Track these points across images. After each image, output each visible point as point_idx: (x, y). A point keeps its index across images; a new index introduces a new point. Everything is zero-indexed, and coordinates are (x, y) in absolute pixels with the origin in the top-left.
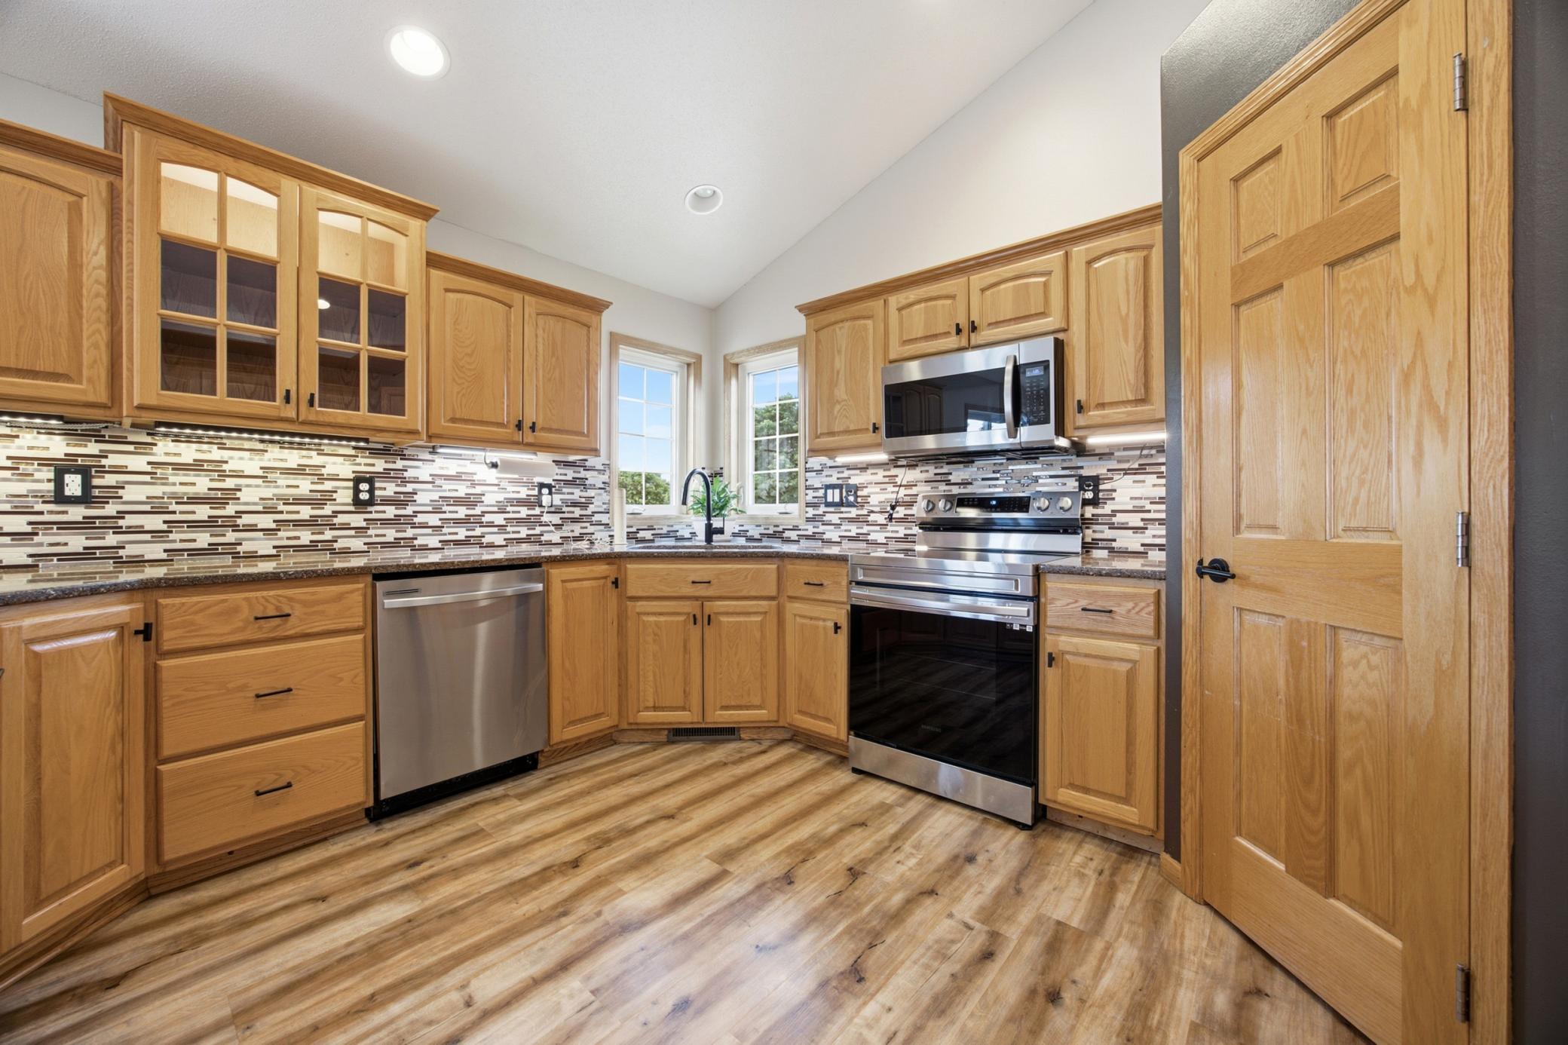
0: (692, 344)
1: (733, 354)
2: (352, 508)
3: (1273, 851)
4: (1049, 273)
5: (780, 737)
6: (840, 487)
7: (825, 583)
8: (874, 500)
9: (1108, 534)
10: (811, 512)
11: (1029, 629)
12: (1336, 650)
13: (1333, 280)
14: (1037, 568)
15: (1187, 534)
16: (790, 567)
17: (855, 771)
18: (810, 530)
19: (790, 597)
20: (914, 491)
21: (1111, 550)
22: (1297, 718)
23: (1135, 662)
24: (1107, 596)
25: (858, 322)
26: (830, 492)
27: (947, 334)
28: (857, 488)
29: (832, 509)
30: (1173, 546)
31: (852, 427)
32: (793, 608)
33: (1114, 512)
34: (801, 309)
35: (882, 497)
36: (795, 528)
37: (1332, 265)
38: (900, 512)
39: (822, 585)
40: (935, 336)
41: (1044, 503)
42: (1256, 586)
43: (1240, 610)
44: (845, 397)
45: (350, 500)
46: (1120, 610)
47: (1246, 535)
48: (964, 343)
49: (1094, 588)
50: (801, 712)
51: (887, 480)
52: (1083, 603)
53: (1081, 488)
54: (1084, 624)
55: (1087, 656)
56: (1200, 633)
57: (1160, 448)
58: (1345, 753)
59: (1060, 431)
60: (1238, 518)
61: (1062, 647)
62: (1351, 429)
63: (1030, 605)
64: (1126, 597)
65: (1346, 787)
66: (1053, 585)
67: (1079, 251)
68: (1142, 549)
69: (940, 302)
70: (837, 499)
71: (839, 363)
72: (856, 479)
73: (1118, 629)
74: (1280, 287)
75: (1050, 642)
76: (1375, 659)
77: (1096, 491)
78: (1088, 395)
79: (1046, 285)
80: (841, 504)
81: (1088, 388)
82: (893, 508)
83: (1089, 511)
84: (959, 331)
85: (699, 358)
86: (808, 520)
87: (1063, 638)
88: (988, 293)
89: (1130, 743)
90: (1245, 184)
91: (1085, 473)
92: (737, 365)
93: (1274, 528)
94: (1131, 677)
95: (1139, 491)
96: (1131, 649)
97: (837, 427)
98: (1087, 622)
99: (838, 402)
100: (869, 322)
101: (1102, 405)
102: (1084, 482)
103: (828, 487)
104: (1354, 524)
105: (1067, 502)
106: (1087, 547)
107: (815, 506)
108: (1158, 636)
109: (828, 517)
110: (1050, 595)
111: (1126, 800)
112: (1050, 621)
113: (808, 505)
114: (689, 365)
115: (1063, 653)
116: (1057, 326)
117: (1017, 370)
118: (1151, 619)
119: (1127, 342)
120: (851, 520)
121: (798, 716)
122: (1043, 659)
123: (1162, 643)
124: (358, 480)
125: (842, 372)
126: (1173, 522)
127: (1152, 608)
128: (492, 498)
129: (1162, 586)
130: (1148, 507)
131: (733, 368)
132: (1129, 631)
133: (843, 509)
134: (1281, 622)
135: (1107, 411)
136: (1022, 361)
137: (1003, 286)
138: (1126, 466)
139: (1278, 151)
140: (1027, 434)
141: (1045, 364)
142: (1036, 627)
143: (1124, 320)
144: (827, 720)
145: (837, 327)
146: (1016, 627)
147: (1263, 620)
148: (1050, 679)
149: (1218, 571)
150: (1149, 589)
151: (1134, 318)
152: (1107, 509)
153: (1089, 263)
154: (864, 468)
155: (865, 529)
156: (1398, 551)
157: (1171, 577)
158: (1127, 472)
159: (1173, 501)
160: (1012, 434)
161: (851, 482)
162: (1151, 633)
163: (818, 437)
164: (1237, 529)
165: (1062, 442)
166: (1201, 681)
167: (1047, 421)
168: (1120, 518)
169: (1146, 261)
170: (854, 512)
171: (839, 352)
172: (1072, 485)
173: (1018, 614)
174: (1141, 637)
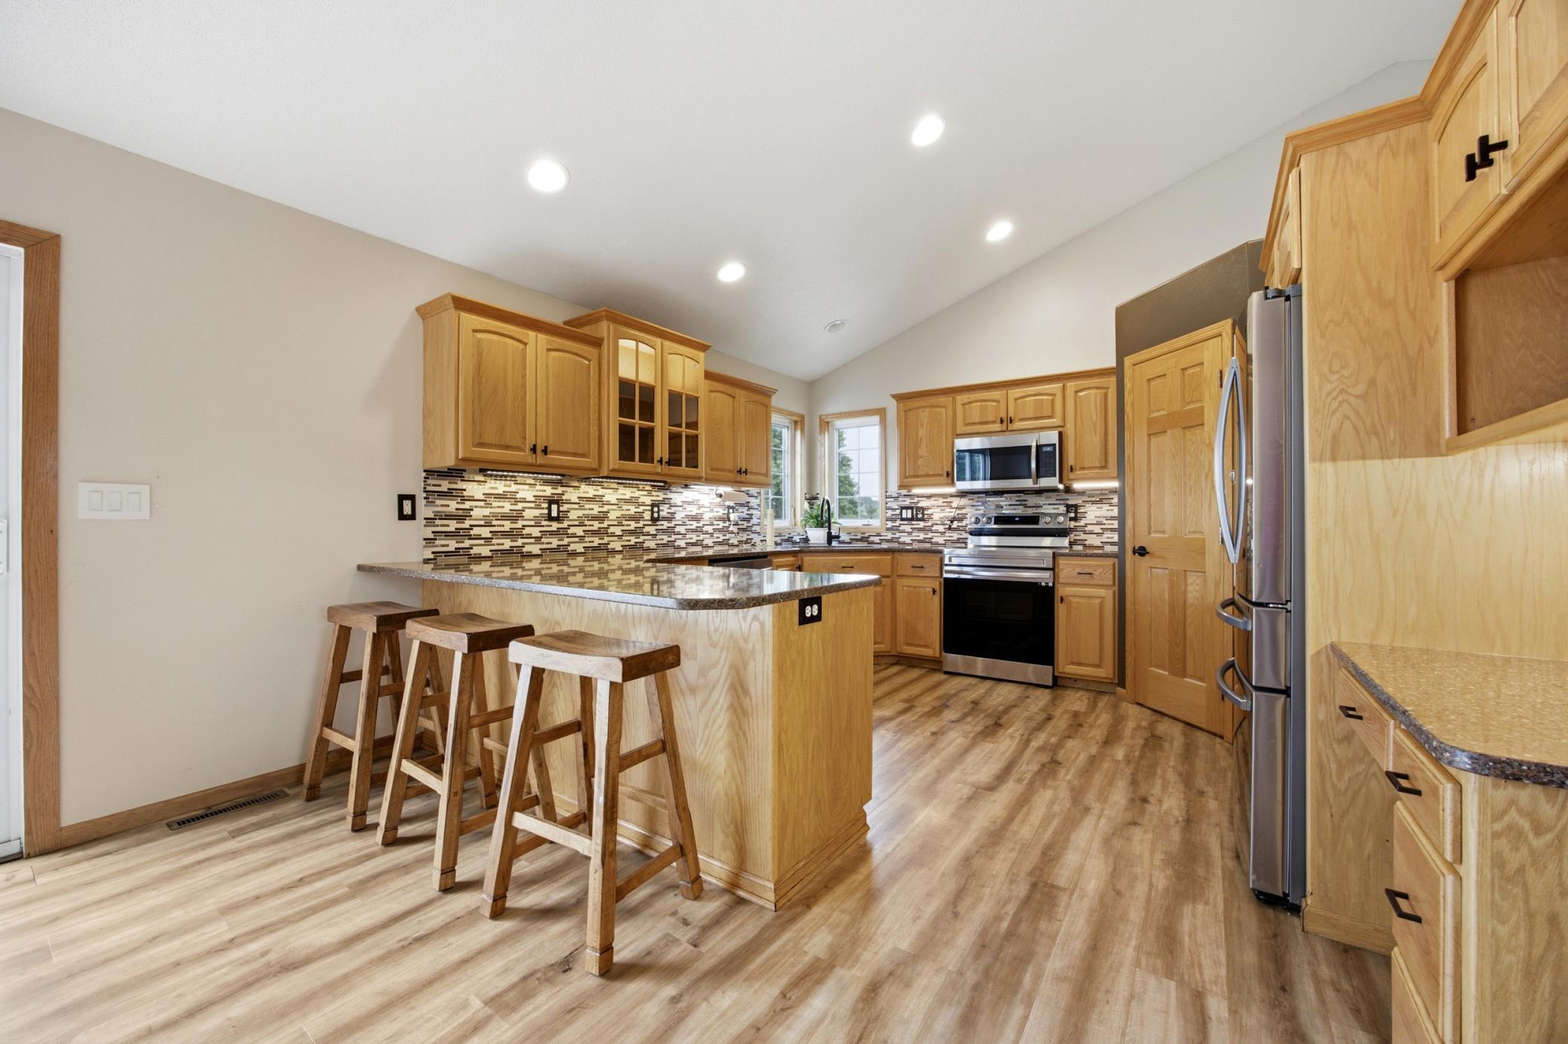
0: (798, 408)
1: (827, 415)
2: (650, 523)
3: (1164, 668)
4: (1054, 395)
5: (890, 662)
6: (912, 508)
7: (925, 566)
8: (936, 517)
9: (1083, 536)
10: (890, 524)
11: (1051, 584)
12: (1186, 579)
13: (1184, 434)
14: (1054, 554)
15: (1128, 535)
16: (899, 557)
17: (946, 673)
18: (889, 536)
19: (899, 576)
20: (964, 511)
21: (1085, 546)
22: (1172, 610)
23: (1103, 598)
24: (1089, 566)
25: (934, 409)
26: (904, 511)
27: (994, 422)
28: (923, 509)
29: (906, 522)
30: (1121, 543)
31: (931, 473)
32: (900, 582)
33: (1086, 525)
34: (895, 396)
35: (942, 515)
36: (878, 535)
37: (1184, 428)
38: (955, 525)
39: (922, 567)
40: (987, 423)
41: (1048, 519)
42: (1157, 557)
43: (1151, 568)
44: (926, 454)
45: (649, 518)
46: (1096, 573)
47: (1153, 535)
48: (1004, 428)
49: (1084, 563)
50: (907, 644)
51: (945, 504)
52: (1078, 570)
53: (1068, 511)
54: (1078, 581)
55: (1080, 597)
56: (1134, 581)
57: (1113, 491)
58: (1189, 620)
59: (1061, 481)
60: (1150, 528)
61: (1067, 593)
62: (1190, 494)
63: (1052, 572)
64: (1099, 566)
65: (1189, 632)
66: (1062, 562)
67: (1071, 385)
68: (1101, 545)
69: (990, 403)
70: (909, 516)
71: (922, 433)
72: (923, 503)
73: (1096, 582)
74: (1165, 432)
75: (1061, 591)
76: (1198, 581)
77: (1076, 512)
78: (1076, 462)
79: (1053, 401)
80: (912, 519)
81: (1076, 459)
82: (952, 522)
83: (1073, 524)
84: (1002, 422)
85: (802, 417)
86: (888, 529)
87: (1068, 589)
88: (1019, 401)
89: (1101, 637)
90: (1153, 383)
91: (1070, 502)
92: (828, 422)
93: (1163, 532)
94: (1101, 605)
95: (1099, 514)
96: (1102, 592)
97: (920, 472)
98: (1079, 580)
99: (921, 457)
100: (943, 410)
101: (1083, 469)
102: (1069, 507)
103: (902, 508)
104: (1192, 530)
105: (1061, 519)
106: (1071, 544)
107: (894, 520)
108: (1114, 585)
109: (902, 528)
110: (1061, 567)
111: (1098, 666)
112: (1061, 580)
113: (888, 520)
114: (796, 422)
115: (1068, 596)
116: (1058, 424)
117: (1039, 447)
118: (1111, 576)
119: (1096, 435)
120: (920, 530)
121: (905, 647)
122: (1057, 599)
123: (1116, 588)
124: (653, 506)
125: (924, 439)
126: (1121, 531)
127: (1112, 571)
128: (707, 516)
129: (1116, 560)
130: (1105, 522)
131: (825, 425)
132: (1101, 583)
133: (914, 522)
134: (1167, 571)
135: (1086, 472)
136: (1042, 442)
137: (1027, 399)
138: (1093, 499)
139: (1165, 375)
140: (1045, 482)
141: (1054, 445)
142: (1054, 584)
143: (1095, 425)
144: (926, 646)
145: (921, 410)
146: (1043, 584)
147: (1159, 571)
148: (1061, 611)
149: (1142, 552)
150: (1110, 562)
151: (1100, 425)
152: (1082, 523)
153: (1076, 392)
154: (929, 497)
155: (930, 535)
156: (1204, 540)
157: (1120, 556)
158: (1093, 502)
159: (1121, 518)
160: (1036, 482)
161: (919, 505)
162: (1111, 583)
163: (906, 478)
164: (1150, 533)
165: (1061, 487)
166: (1134, 603)
167: (1055, 476)
168: (1089, 528)
169: (1106, 395)
170: (922, 524)
171: (922, 426)
172: (1062, 509)
173: (1044, 577)
174: (1107, 586)
